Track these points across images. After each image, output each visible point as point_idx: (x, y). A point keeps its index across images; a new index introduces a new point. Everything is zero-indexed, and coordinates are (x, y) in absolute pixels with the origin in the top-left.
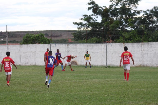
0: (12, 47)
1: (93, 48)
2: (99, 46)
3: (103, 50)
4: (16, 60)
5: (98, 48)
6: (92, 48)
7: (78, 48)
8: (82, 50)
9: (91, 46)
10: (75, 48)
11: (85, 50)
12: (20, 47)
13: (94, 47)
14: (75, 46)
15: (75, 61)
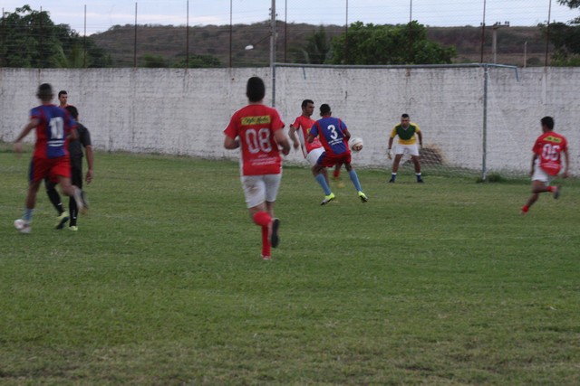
0: (199, 80)
1: (507, 88)
2: (529, 82)
3: (544, 102)
4: (213, 134)
5: (525, 88)
6: (502, 88)
7: (445, 87)
8: (462, 97)
9: (499, 81)
10: (434, 88)
11: (475, 98)
12: (229, 80)
13: (509, 85)
14: (434, 81)
15: (435, 147)
